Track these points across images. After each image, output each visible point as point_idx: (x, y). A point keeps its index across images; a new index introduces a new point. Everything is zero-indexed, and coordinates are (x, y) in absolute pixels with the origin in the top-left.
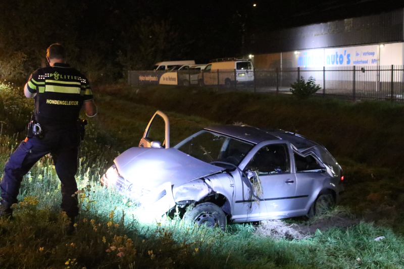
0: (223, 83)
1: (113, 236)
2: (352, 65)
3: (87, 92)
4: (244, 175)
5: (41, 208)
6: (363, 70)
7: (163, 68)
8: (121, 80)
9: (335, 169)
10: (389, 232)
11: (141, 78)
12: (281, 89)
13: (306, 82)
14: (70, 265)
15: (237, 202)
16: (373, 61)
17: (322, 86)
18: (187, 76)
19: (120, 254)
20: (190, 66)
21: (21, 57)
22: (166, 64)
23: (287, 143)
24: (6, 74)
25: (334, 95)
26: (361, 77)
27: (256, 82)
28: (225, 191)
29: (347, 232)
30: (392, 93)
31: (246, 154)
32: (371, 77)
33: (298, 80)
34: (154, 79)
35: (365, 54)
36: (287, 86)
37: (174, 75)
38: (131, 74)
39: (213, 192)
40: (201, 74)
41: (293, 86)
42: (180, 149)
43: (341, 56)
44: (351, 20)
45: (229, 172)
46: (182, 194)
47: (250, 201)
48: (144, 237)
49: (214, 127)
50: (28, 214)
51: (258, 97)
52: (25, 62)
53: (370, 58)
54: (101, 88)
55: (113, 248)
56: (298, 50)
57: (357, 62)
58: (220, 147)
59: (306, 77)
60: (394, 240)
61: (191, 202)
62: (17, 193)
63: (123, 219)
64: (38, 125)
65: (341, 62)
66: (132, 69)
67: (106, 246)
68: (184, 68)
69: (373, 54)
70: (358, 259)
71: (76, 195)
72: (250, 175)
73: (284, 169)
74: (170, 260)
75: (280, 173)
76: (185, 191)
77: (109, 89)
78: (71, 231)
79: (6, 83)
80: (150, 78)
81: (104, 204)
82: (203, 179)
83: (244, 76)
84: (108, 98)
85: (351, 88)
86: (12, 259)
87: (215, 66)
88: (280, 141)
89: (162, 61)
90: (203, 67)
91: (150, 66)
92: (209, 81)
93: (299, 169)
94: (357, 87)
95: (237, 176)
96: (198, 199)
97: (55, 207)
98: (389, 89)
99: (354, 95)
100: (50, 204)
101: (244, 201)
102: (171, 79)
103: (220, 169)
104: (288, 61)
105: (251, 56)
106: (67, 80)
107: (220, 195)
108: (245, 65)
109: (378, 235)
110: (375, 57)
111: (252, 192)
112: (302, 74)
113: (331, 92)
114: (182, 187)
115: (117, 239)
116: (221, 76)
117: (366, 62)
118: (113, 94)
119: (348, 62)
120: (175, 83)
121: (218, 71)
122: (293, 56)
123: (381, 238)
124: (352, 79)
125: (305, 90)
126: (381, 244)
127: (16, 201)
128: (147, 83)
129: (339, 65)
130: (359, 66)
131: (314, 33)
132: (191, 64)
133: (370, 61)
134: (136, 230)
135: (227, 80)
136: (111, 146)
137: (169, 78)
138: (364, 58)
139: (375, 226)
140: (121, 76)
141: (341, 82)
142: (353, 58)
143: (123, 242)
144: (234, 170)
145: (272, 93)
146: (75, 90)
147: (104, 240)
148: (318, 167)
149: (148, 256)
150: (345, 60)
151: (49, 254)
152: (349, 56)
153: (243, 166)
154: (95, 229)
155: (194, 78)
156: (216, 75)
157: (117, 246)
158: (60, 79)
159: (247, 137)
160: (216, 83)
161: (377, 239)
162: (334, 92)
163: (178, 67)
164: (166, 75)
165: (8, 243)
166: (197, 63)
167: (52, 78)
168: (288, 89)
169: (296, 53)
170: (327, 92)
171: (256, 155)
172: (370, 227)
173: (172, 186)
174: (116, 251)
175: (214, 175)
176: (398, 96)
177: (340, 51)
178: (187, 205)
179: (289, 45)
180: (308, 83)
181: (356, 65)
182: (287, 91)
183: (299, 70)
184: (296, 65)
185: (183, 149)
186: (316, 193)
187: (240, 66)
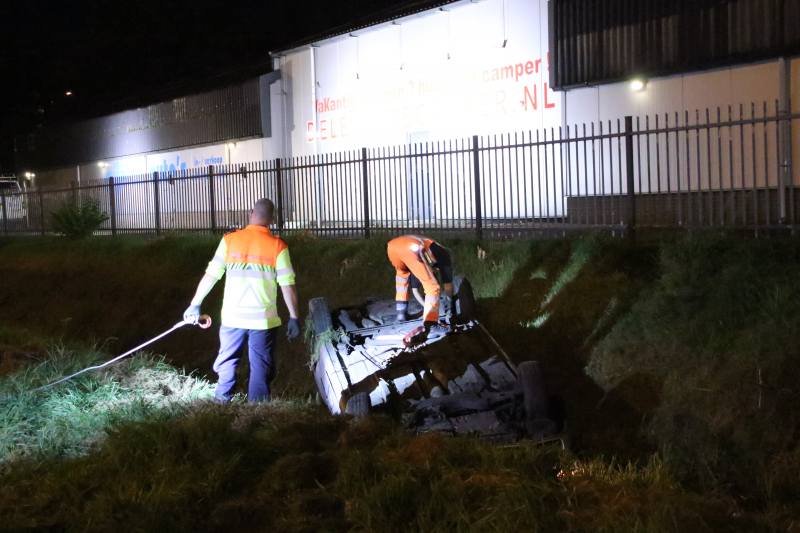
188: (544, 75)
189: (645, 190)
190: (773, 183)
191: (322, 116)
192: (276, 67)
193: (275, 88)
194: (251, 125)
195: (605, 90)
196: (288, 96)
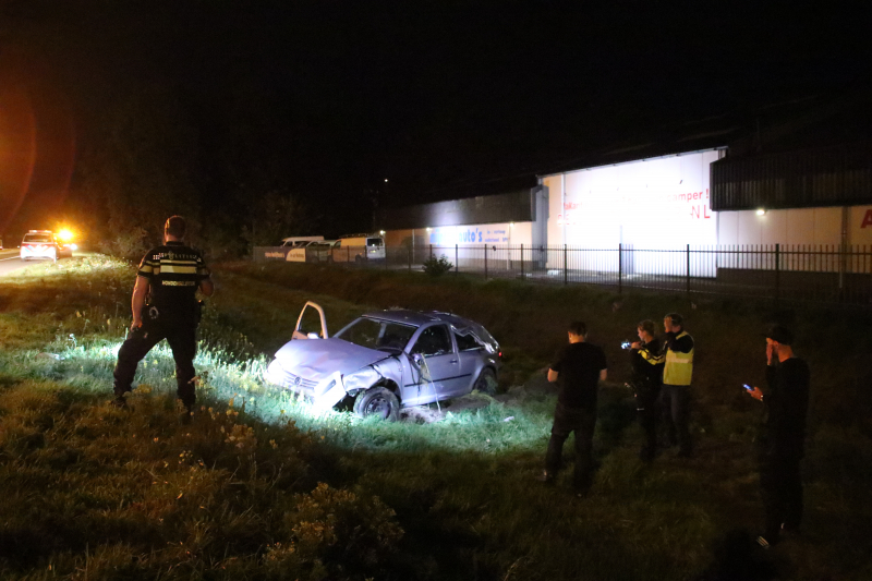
0: (354, 260)
1: (233, 425)
2: (483, 243)
3: (204, 272)
4: (411, 359)
5: (156, 397)
6: (494, 248)
7: (290, 244)
8: (245, 257)
9: (494, 346)
10: (518, 411)
11: (268, 255)
12: (413, 267)
13: (439, 259)
14: (185, 457)
15: (407, 386)
16: (504, 239)
17: (454, 264)
18: (316, 253)
19: (239, 445)
20: (319, 242)
21: (141, 232)
22: (293, 240)
23: (447, 323)
24: (125, 251)
25: (466, 273)
26: (492, 255)
27: (387, 260)
28: (394, 376)
29: (478, 414)
30: (522, 271)
31: (410, 337)
32: (502, 256)
33: (431, 257)
34: (280, 255)
35: (496, 232)
36: (417, 263)
37: (302, 251)
38: (257, 249)
39: (382, 378)
40: (330, 251)
41: (426, 264)
42: (342, 337)
43: (473, 234)
44: (482, 198)
45: (396, 356)
46: (352, 383)
47: (419, 384)
48: (267, 425)
49: (371, 312)
50: (142, 402)
51: (391, 274)
52: (144, 238)
53: (501, 236)
54: (225, 265)
55: (232, 438)
56: (431, 226)
57: (489, 240)
58: (379, 331)
59: (439, 255)
60: (523, 419)
61: (362, 390)
62: (132, 380)
63: (243, 406)
64: (154, 308)
65: (473, 240)
66: (258, 245)
67: (224, 436)
68: (313, 244)
69: (504, 232)
70: (488, 440)
71: (193, 383)
72: (417, 357)
73: (447, 349)
74: (293, 450)
75: (443, 354)
76: (356, 379)
77: (232, 266)
78: (186, 419)
79: (124, 261)
80: (277, 255)
81: (224, 390)
82: (372, 366)
83: (375, 253)
84: (232, 276)
85: (483, 266)
86: (126, 450)
87: (345, 242)
88: (437, 321)
89: (290, 236)
90: (332, 243)
91: (276, 242)
92: (339, 257)
93: (461, 349)
94: (489, 266)
95: (404, 359)
96: (368, 387)
97: (170, 394)
98: (520, 268)
99: (486, 273)
100: (165, 391)
101: (415, 384)
102: (298, 256)
103: (386, 354)
104: (420, 239)
105: (382, 232)
106: (186, 259)
107: (390, 380)
108: (377, 242)
109: (508, 415)
110: (506, 236)
111: (420, 376)
112: (434, 251)
113: (463, 270)
114: (352, 376)
115: (237, 427)
116: (351, 253)
117: (497, 240)
118: (237, 271)
119: (480, 240)
120: (303, 260)
121: (348, 248)
122: (425, 233)
123: (511, 418)
124: (483, 257)
125: (438, 268)
126: (511, 424)
127: (130, 389)
128: (274, 260)
129: (471, 243)
130: (490, 244)
131: (446, 210)
132: (319, 239)
133: (501, 239)
134: (258, 418)
135: (358, 256)
136: (234, 327)
137: (297, 255)
138: (496, 236)
139: (505, 407)
140: (246, 253)
141: (474, 260)
142: (485, 236)
143: (243, 432)
144: (400, 354)
145: (405, 270)
146: (191, 270)
147: (223, 430)
148: (477, 345)
149: (269, 446)
150: (477, 238)
151: (165, 445)
152: (480, 234)
153: (408, 349)
154: (213, 417)
155: (323, 255)
156: (345, 251)
157: (237, 436)
158: (175, 259)
159: (407, 321)
160: (346, 259)
161: (507, 420)
162: (468, 270)
163: (306, 243)
164: (293, 252)
165: (122, 433)
166: (326, 238)
167: (167, 258)
168: (421, 266)
169: (428, 230)
170: (460, 270)
171: (420, 338)
172: (500, 407)
173: (342, 376)
174: (236, 442)
175: (381, 361)
176: (528, 275)
177: (472, 228)
178: (358, 393)
179: (422, 221)
180: (441, 261)
181: (488, 243)
182: (419, 268)
183: (431, 247)
184: (428, 242)
185: (345, 337)
186: (478, 372)
187: (370, 242)
188: (706, 200)
189: (785, 268)
190: (836, 270)
191: (568, 212)
192: (540, 182)
193: (539, 195)
194: (523, 214)
195: (742, 213)
196: (546, 199)
